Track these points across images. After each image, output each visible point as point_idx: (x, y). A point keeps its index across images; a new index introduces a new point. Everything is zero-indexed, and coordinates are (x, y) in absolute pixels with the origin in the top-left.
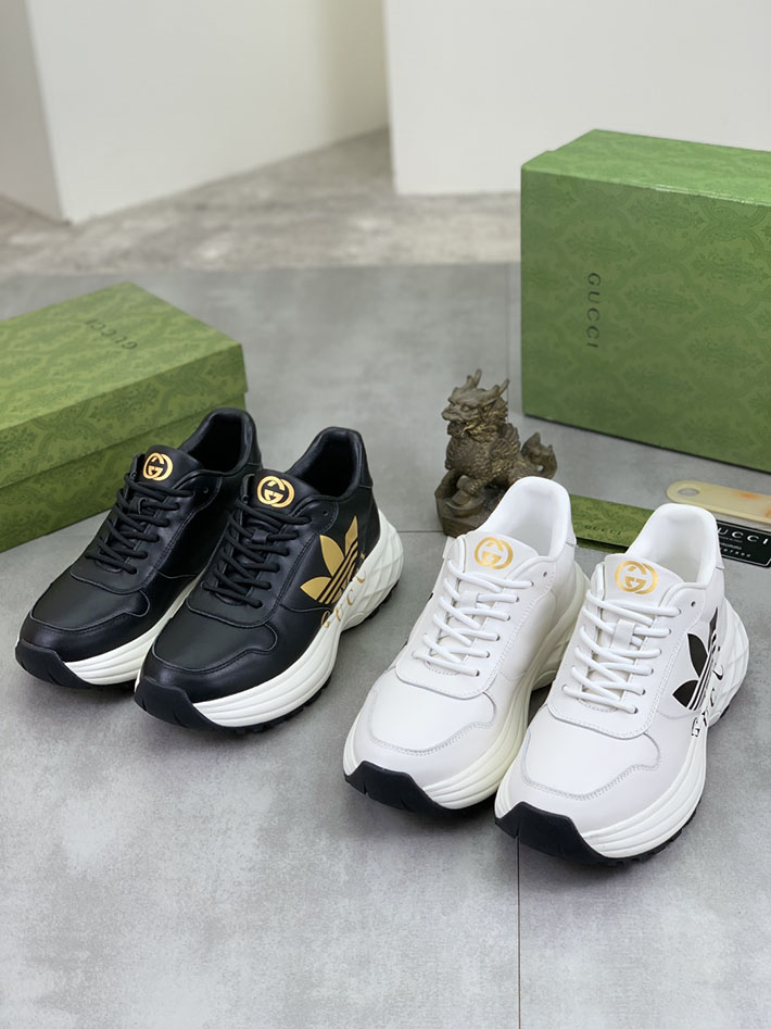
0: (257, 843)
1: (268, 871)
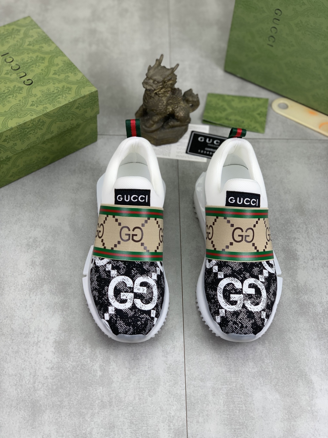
0: (54, 350)
1: (61, 369)
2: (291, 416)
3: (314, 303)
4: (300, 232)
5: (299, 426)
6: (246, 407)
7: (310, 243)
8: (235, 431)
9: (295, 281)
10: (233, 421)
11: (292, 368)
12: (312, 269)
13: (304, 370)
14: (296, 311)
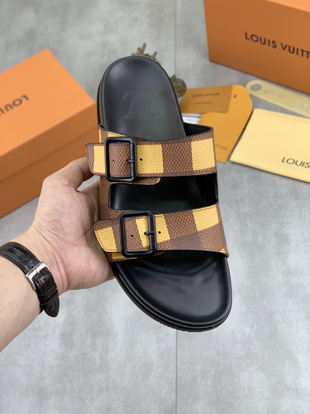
0: (59, 342)
2: (276, 395)
3: (303, 284)
4: (293, 216)
5: (283, 404)
6: (232, 387)
7: (303, 225)
8: (221, 410)
9: (286, 264)
10: (219, 401)
11: (278, 348)
12: (304, 251)
13: (291, 350)
14: (286, 293)
